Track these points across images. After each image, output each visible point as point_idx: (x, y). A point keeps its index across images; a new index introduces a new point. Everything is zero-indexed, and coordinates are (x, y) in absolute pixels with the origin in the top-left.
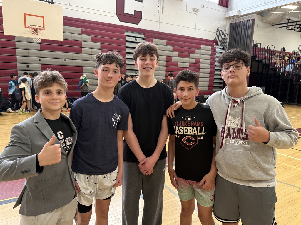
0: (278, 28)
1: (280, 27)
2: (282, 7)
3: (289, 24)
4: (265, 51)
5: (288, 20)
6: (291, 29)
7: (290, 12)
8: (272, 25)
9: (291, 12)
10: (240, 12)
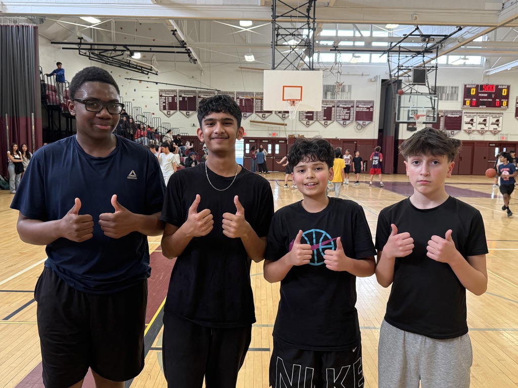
0: (60, 48)
1: (63, 48)
2: (81, 18)
3: (82, 46)
4: (50, 89)
5: (79, 38)
6: (85, 55)
7: (89, 27)
8: (52, 43)
9: (91, 27)
10: (4, 5)
